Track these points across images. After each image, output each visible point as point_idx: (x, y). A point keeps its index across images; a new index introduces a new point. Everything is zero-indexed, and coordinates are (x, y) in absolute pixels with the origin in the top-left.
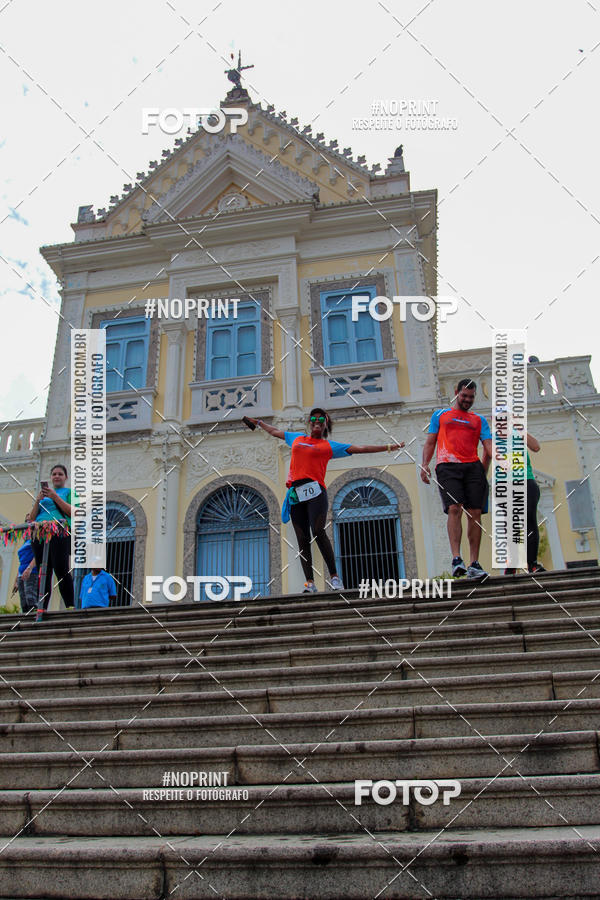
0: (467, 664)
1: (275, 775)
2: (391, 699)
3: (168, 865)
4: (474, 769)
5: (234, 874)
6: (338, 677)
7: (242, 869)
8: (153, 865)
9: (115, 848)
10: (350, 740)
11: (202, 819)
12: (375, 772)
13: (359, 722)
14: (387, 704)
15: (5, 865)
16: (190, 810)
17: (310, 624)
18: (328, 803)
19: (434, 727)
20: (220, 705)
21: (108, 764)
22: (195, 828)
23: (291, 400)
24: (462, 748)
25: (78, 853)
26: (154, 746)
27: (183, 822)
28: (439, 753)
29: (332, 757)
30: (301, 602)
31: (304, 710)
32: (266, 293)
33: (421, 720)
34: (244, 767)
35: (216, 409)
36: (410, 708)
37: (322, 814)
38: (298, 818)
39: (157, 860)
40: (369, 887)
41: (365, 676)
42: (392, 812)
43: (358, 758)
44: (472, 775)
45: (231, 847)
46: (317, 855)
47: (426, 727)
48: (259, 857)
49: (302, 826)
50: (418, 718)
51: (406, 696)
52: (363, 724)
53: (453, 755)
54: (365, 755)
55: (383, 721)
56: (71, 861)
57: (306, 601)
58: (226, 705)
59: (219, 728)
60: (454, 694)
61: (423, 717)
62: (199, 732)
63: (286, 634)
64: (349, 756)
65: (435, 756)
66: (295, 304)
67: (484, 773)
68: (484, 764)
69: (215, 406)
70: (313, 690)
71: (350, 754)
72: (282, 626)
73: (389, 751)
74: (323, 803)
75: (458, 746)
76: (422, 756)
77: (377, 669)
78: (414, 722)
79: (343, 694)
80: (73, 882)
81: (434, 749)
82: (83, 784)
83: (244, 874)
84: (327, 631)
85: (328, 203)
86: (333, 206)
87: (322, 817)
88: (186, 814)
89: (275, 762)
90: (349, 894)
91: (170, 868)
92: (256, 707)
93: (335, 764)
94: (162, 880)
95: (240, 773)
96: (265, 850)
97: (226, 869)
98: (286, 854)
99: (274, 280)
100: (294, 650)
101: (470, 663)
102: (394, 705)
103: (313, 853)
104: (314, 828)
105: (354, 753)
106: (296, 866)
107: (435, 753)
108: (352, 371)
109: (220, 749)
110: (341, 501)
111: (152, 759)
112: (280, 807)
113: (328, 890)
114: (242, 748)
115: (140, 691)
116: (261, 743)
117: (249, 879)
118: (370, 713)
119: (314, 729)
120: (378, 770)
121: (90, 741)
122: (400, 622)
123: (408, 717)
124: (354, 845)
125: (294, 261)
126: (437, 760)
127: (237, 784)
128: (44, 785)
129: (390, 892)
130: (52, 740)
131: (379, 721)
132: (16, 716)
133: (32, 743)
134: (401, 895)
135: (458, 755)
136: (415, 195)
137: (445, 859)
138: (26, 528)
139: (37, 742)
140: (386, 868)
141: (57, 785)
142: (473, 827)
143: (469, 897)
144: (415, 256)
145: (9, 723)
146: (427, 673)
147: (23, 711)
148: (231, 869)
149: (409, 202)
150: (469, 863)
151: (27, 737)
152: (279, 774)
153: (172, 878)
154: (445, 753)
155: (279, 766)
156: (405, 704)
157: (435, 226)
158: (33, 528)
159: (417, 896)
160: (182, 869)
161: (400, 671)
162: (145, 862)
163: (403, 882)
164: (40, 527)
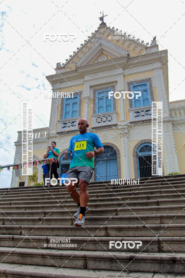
1: (118, 234)
2: (154, 212)
3: (87, 259)
4: (180, 234)
5: (106, 262)
7: (108, 261)
8: (82, 258)
9: (72, 253)
10: (141, 224)
11: (97, 246)
12: (149, 234)
13: (144, 219)
14: (153, 214)
15: (41, 257)
16: (93, 243)
17: (129, 188)
19: (167, 221)
21: (69, 229)
22: (95, 249)
23: (123, 119)
24: (176, 228)
25: (62, 254)
27: (91, 247)
28: (168, 229)
29: (135, 229)
31: (127, 215)
32: (114, 86)
34: (109, 231)
36: (160, 215)
39: (83, 257)
40: (146, 268)
41: (146, 205)
42: (154, 246)
43: (143, 230)
44: (179, 236)
45: (105, 255)
46: (130, 258)
47: (165, 221)
48: (113, 258)
50: (162, 218)
51: (159, 211)
52: (145, 220)
53: (173, 230)
54: (146, 229)
55: (151, 219)
56: (60, 256)
58: (104, 213)
59: (102, 220)
60: (174, 211)
61: (164, 218)
62: (96, 221)
63: (122, 192)
64: (140, 229)
65: (167, 230)
66: (123, 89)
67: (183, 235)
68: (183, 233)
69: (99, 122)
71: (141, 228)
72: (121, 189)
73: (153, 228)
75: (174, 227)
76: (163, 230)
77: (150, 203)
78: (161, 219)
79: (139, 210)
80: (60, 262)
82: (63, 235)
83: (109, 263)
84: (135, 191)
85: (132, 56)
86: (134, 57)
88: (92, 244)
89: (118, 230)
90: (140, 270)
91: (87, 260)
92: (113, 214)
93: (136, 231)
94: (85, 263)
95: (108, 233)
96: (115, 256)
98: (121, 257)
99: (117, 82)
100: (124, 197)
101: (179, 201)
102: (155, 214)
103: (129, 257)
104: (130, 250)
105: (142, 228)
106: (124, 261)
108: (142, 109)
109: (102, 226)
110: (139, 150)
113: (134, 268)
114: (108, 226)
116: (114, 224)
117: (110, 264)
118: (147, 216)
119: (130, 221)
121: (64, 223)
122: (157, 188)
123: (159, 217)
124: (141, 255)
125: (122, 75)
127: (107, 236)
128: (52, 235)
129: (152, 270)
130: (53, 222)
131: (150, 219)
132: (43, 215)
133: (48, 223)
134: (156, 270)
135: (175, 230)
136: (160, 52)
137: (169, 261)
138: (45, 160)
139: (50, 222)
140: (151, 263)
141: (55, 235)
142: (179, 252)
143: (177, 273)
144: (161, 71)
145: (42, 217)
146: (166, 204)
147: (45, 213)
148: (105, 261)
149: (158, 54)
150: (177, 262)
151: (47, 221)
152: (119, 234)
153: (88, 263)
154: (171, 229)
155: (119, 231)
156: (158, 214)
157: (167, 61)
158: (47, 160)
159: (160, 272)
160: (91, 260)
161: (157, 203)
162: (80, 258)
163: (156, 267)
164: (49, 160)
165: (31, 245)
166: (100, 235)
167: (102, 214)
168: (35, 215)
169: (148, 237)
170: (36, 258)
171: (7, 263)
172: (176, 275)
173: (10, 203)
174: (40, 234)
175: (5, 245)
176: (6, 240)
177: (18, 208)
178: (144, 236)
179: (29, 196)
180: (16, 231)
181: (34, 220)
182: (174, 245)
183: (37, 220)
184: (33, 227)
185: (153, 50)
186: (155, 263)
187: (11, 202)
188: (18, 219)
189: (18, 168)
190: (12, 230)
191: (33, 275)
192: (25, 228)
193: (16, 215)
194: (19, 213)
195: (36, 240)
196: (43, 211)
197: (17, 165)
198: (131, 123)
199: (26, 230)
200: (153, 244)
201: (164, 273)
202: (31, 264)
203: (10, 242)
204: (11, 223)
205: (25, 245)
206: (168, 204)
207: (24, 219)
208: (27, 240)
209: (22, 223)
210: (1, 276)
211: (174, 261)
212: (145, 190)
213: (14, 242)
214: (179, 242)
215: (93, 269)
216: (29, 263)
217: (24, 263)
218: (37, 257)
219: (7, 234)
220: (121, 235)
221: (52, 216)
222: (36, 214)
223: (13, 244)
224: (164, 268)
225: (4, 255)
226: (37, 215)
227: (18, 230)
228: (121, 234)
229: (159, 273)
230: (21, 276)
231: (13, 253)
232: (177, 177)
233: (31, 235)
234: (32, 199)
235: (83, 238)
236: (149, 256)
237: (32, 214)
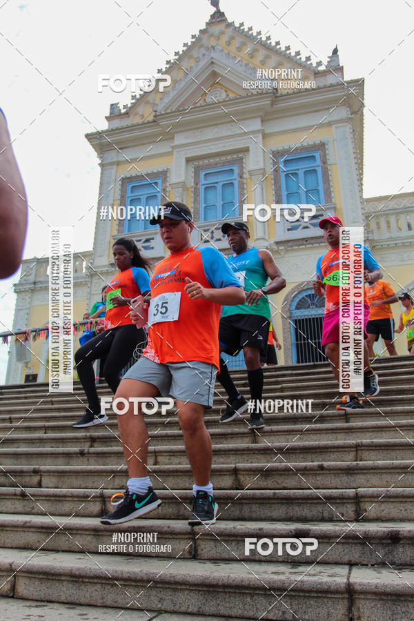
0: (392, 413)
1: (263, 484)
2: (339, 436)
3: (197, 537)
4: (401, 483)
6: (301, 421)
8: (186, 536)
9: (163, 525)
10: (312, 462)
13: (318, 450)
14: (337, 439)
15: (92, 533)
17: (280, 386)
18: (300, 501)
19: (371, 454)
20: (222, 438)
23: (260, 235)
24: (393, 468)
26: (179, 464)
28: (375, 471)
29: (302, 472)
30: (272, 372)
31: (279, 442)
32: (241, 159)
33: (362, 450)
34: (241, 478)
35: (208, 241)
36: (354, 442)
37: (297, 508)
38: (280, 511)
39: (190, 533)
40: (331, 555)
42: (345, 509)
43: (319, 474)
45: (239, 527)
46: (296, 534)
47: (365, 454)
48: (257, 533)
49: (283, 516)
50: (359, 448)
51: (350, 434)
52: (321, 452)
53: (386, 473)
54: (324, 472)
55: (335, 450)
57: (275, 371)
58: (226, 439)
59: (223, 453)
60: (384, 433)
61: (363, 448)
64: (313, 472)
65: (373, 473)
66: (261, 166)
70: (286, 429)
71: (314, 470)
73: (340, 469)
74: (297, 501)
75: (390, 467)
76: (364, 473)
77: (328, 416)
78: (357, 451)
79: (306, 432)
81: (372, 468)
84: (292, 391)
85: (284, 92)
86: (288, 94)
87: (297, 511)
91: (198, 539)
92: (247, 440)
94: (194, 546)
95: (239, 481)
96: (261, 529)
97: (236, 540)
98: (275, 532)
99: (247, 150)
101: (395, 413)
102: (341, 440)
103: (294, 532)
104: (292, 517)
105: (317, 470)
107: (372, 471)
109: (225, 466)
110: (295, 304)
111: (181, 472)
112: (269, 503)
114: (240, 465)
115: (167, 429)
116: (251, 463)
118: (326, 444)
119: (287, 455)
120: (332, 481)
123: (352, 447)
124: (321, 528)
125: (260, 135)
126: (374, 476)
127: (237, 489)
128: (111, 486)
129: (346, 559)
130: (113, 459)
131: (332, 450)
132: (89, 444)
133: (101, 461)
134: (353, 561)
135: (389, 473)
136: (348, 83)
137: (384, 539)
138: (87, 323)
139: (104, 459)
140: (343, 543)
141: (118, 487)
142: (402, 520)
143: (401, 564)
144: (348, 128)
145: (86, 447)
146: (364, 419)
147: (93, 440)
148: (238, 541)
149: (343, 88)
150: (401, 542)
151: (97, 457)
152: (265, 483)
153: (200, 545)
154: (379, 471)
155: (266, 477)
156: (349, 440)
157: (363, 105)
158: (91, 323)
159: (364, 562)
160: (206, 539)
161: (344, 417)
162: (182, 534)
163: (355, 553)
164: (96, 322)
165: (67, 507)
166: (222, 486)
167: (221, 441)
168: (70, 444)
169: (329, 489)
170: (79, 536)
171: (12, 548)
172: (400, 569)
173: (10, 418)
174: (83, 486)
175: (4, 509)
176: (7, 497)
177: (28, 429)
178: (321, 487)
179: (52, 403)
180: (27, 479)
181: (68, 455)
182: (391, 506)
183: (76, 453)
184: (68, 470)
185: (332, 79)
186: (353, 543)
187: (13, 416)
188: (30, 452)
189: (26, 339)
190: (20, 476)
191: (77, 573)
192: (48, 472)
193: (25, 445)
194: (32, 440)
195: (78, 496)
196: (88, 434)
197: (25, 333)
198: (277, 243)
199: (51, 477)
200: (344, 503)
201: (372, 565)
202: (68, 549)
203: (17, 502)
204: (15, 462)
205: (52, 509)
206: (368, 419)
207: (45, 452)
208: (57, 498)
209: (40, 460)
210: (3, 576)
211: (394, 539)
212: (314, 389)
213: (26, 503)
214: (401, 500)
215: (212, 560)
216: (63, 548)
217: (52, 548)
218: (81, 534)
219: (7, 484)
220: (270, 486)
221: (108, 446)
222: (72, 442)
223: (24, 506)
224: (371, 555)
225: (5, 532)
226: (74, 444)
227: (34, 478)
228: (269, 483)
229: (362, 565)
230: (48, 576)
231: (25, 527)
232: (384, 362)
233: (63, 487)
234: (59, 410)
235: (186, 493)
236: (337, 528)
237: (62, 441)
